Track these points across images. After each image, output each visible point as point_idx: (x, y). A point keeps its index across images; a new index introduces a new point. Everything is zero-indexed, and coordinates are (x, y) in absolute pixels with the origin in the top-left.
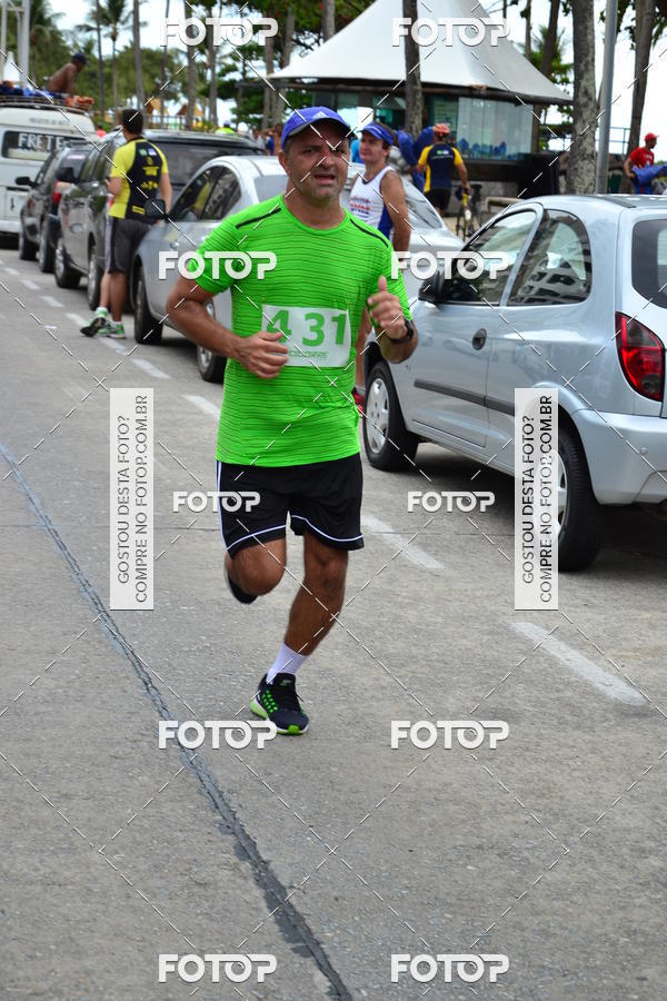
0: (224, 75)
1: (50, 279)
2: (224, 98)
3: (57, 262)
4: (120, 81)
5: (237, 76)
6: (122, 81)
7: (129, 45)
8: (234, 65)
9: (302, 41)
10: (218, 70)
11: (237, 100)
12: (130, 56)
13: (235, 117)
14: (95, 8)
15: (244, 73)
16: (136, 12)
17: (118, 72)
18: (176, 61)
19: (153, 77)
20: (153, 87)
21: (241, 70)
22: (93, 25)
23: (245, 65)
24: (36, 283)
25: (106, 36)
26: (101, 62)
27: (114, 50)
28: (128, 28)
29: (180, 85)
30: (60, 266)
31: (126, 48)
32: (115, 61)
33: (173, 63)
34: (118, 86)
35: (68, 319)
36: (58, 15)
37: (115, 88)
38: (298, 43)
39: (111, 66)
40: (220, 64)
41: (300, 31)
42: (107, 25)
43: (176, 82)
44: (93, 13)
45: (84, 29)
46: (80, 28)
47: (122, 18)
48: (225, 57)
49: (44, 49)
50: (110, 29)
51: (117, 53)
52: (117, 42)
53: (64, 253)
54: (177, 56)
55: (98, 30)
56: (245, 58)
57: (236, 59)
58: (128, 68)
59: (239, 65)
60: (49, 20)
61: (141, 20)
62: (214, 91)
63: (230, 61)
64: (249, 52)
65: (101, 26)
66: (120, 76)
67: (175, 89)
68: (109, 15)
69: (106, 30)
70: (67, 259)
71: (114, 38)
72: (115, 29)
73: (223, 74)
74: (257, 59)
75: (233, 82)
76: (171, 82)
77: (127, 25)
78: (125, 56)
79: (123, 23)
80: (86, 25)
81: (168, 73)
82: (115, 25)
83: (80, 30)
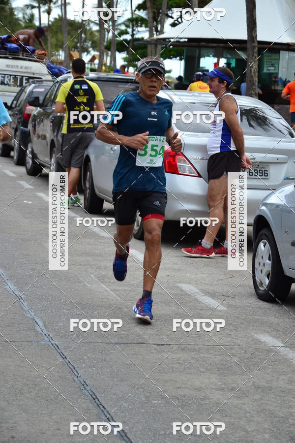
1: (22, 170)
2: (120, 51)
3: (27, 158)
4: (51, 40)
5: (128, 37)
6: (54, 41)
7: (57, 17)
8: (126, 30)
9: (170, 15)
10: (116, 33)
11: (128, 54)
12: (59, 24)
13: (126, 63)
15: (133, 35)
17: (51, 35)
18: (88, 28)
20: (73, 44)
21: (131, 33)
22: (37, 5)
23: (133, 30)
24: (14, 172)
25: (44, 12)
27: (49, 21)
28: (58, 6)
29: (90, 43)
30: (29, 161)
31: (55, 19)
32: (49, 27)
33: (86, 29)
34: (51, 43)
35: (38, 196)
37: (49, 45)
38: (168, 16)
40: (117, 29)
41: (170, 8)
42: (45, 4)
43: (87, 41)
45: (30, 8)
46: (27, 6)
47: (54, 0)
48: (120, 24)
50: (46, 7)
51: (50, 23)
52: (50, 16)
53: (32, 152)
54: (89, 24)
55: (39, 8)
56: (133, 26)
57: (127, 26)
58: (57, 32)
59: (130, 30)
62: (113, 47)
63: (123, 28)
64: (135, 21)
65: (41, 5)
66: (52, 37)
67: (87, 45)
69: (44, 8)
70: (34, 156)
71: (49, 12)
72: (49, 8)
74: (141, 26)
76: (85, 41)
77: (57, 5)
78: (55, 24)
79: (55, 3)
80: (31, 5)
81: (83, 36)
82: (50, 4)
83: (28, 8)
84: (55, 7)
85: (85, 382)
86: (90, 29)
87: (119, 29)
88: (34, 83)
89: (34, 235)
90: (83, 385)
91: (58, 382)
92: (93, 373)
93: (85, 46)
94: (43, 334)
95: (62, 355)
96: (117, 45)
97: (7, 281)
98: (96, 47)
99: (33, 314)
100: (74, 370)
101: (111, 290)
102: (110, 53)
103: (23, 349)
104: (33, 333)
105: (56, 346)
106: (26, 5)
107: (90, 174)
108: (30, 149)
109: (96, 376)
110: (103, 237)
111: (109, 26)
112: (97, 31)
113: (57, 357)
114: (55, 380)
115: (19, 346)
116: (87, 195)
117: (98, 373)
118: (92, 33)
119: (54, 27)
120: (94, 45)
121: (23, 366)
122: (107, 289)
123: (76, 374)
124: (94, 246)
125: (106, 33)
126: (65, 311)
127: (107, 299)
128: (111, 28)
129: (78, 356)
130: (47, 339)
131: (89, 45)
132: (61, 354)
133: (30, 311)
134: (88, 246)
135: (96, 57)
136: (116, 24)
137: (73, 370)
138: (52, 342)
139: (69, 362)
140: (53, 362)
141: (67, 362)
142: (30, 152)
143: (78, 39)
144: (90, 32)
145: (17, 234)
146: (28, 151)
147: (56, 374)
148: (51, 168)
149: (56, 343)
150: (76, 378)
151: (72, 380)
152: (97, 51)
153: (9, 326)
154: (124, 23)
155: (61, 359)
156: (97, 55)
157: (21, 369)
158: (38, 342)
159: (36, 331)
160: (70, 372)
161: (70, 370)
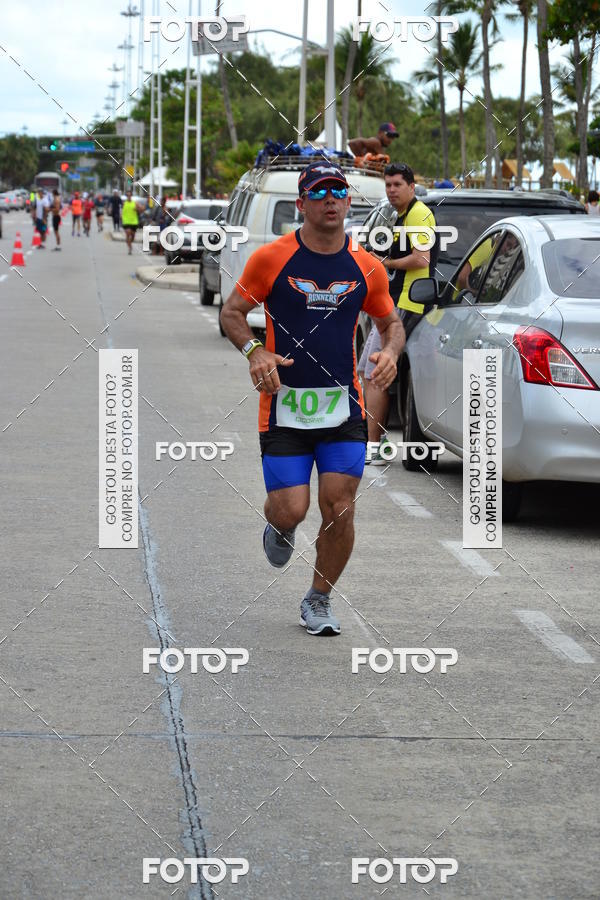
4: (468, 138)
14: (436, 50)
16: (486, 54)
22: (435, 72)
25: (451, 85)
26: (445, 119)
27: (462, 102)
31: (476, 98)
32: (461, 115)
34: (467, 146)
36: (389, 61)
37: (463, 148)
39: (458, 123)
42: (453, 71)
44: (435, 56)
45: (425, 78)
46: (420, 75)
47: (472, 62)
49: (375, 105)
50: (456, 76)
51: (465, 106)
52: (465, 92)
55: (441, 78)
58: (480, 124)
60: (380, 66)
61: (492, 63)
62: (584, 148)
66: (470, 133)
68: (456, 59)
69: (450, 78)
71: (461, 86)
72: (463, 76)
77: (477, 70)
78: (476, 109)
79: (472, 68)
80: (426, 72)
81: (532, 128)
82: (463, 70)
83: (421, 79)
84: (474, 75)
106: (418, 74)
119: (474, 115)
135: (556, 168)
156: (558, 165)
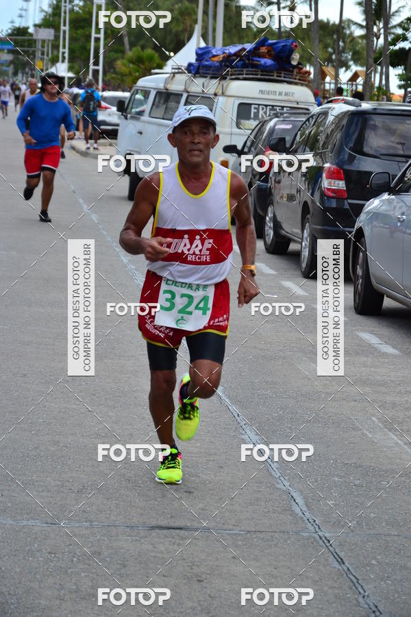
0: (395, 45)
2: (394, 66)
3: (267, 228)
8: (404, 34)
11: (405, 69)
18: (348, 32)
19: (326, 47)
20: (326, 56)
29: (351, 54)
30: (270, 233)
33: (346, 34)
35: (284, 288)
40: (390, 33)
43: (346, 51)
53: (275, 220)
54: (349, 27)
55: (279, 4)
59: (409, 35)
63: (399, 31)
67: (347, 57)
70: (277, 226)
73: (394, 43)
75: (402, 50)
76: (344, 51)
81: (341, 44)
85: (376, 607)
86: (351, 34)
87: (394, 34)
88: (277, 117)
89: (281, 350)
90: (374, 612)
91: (334, 605)
92: (387, 591)
93: (343, 59)
94: (305, 519)
95: (336, 556)
96: (390, 56)
97: (244, 427)
98: (359, 59)
99: (287, 484)
100: (357, 585)
101: (406, 444)
102: (379, 68)
103: (276, 545)
104: (289, 517)
105: (326, 541)
107: (363, 255)
108: (270, 215)
109: (394, 596)
110: (385, 355)
111: (379, 30)
112: (362, 37)
113: (330, 560)
114: (327, 601)
115: (268, 540)
116: (359, 286)
117: (397, 591)
118: (353, 39)
120: (356, 57)
121: (277, 576)
122: (400, 442)
123: (362, 592)
124: (372, 369)
125: (375, 39)
126: (336, 479)
127: (400, 459)
128: (382, 31)
129: (362, 558)
130: (311, 528)
131: (350, 57)
132: (335, 554)
133: (282, 479)
134: (364, 369)
135: (359, 74)
136: (389, 26)
137: (355, 583)
138: (320, 533)
139: (348, 569)
140: (323, 569)
141: (346, 569)
142: (270, 219)
143: (333, 48)
144: (351, 38)
145: (255, 348)
146: (267, 219)
147: (330, 591)
148: (303, 244)
149: (327, 535)
150: (361, 599)
151: (355, 602)
152: (362, 65)
153: (251, 504)
154: (400, 25)
155: (336, 564)
156: (361, 71)
157: (273, 580)
158: (297, 533)
159: (293, 514)
160: (351, 588)
161: (351, 584)
